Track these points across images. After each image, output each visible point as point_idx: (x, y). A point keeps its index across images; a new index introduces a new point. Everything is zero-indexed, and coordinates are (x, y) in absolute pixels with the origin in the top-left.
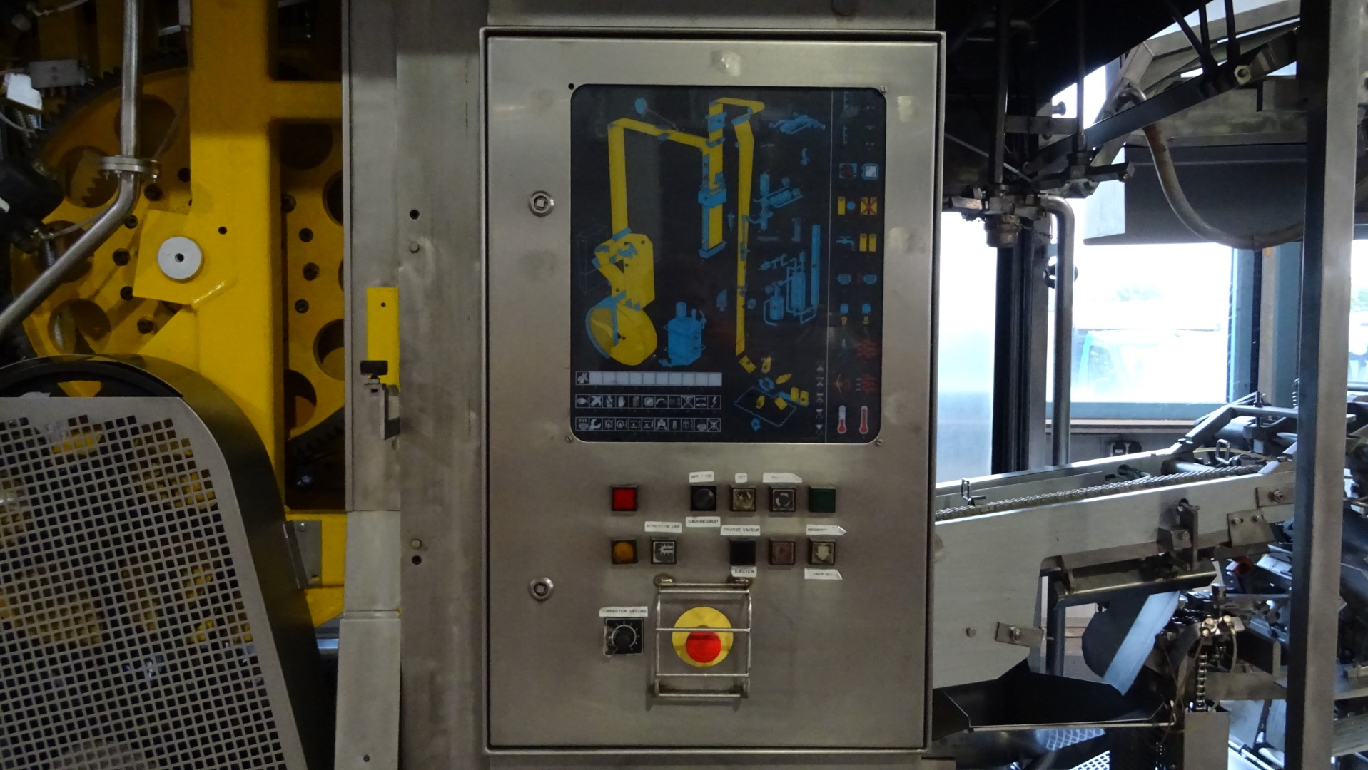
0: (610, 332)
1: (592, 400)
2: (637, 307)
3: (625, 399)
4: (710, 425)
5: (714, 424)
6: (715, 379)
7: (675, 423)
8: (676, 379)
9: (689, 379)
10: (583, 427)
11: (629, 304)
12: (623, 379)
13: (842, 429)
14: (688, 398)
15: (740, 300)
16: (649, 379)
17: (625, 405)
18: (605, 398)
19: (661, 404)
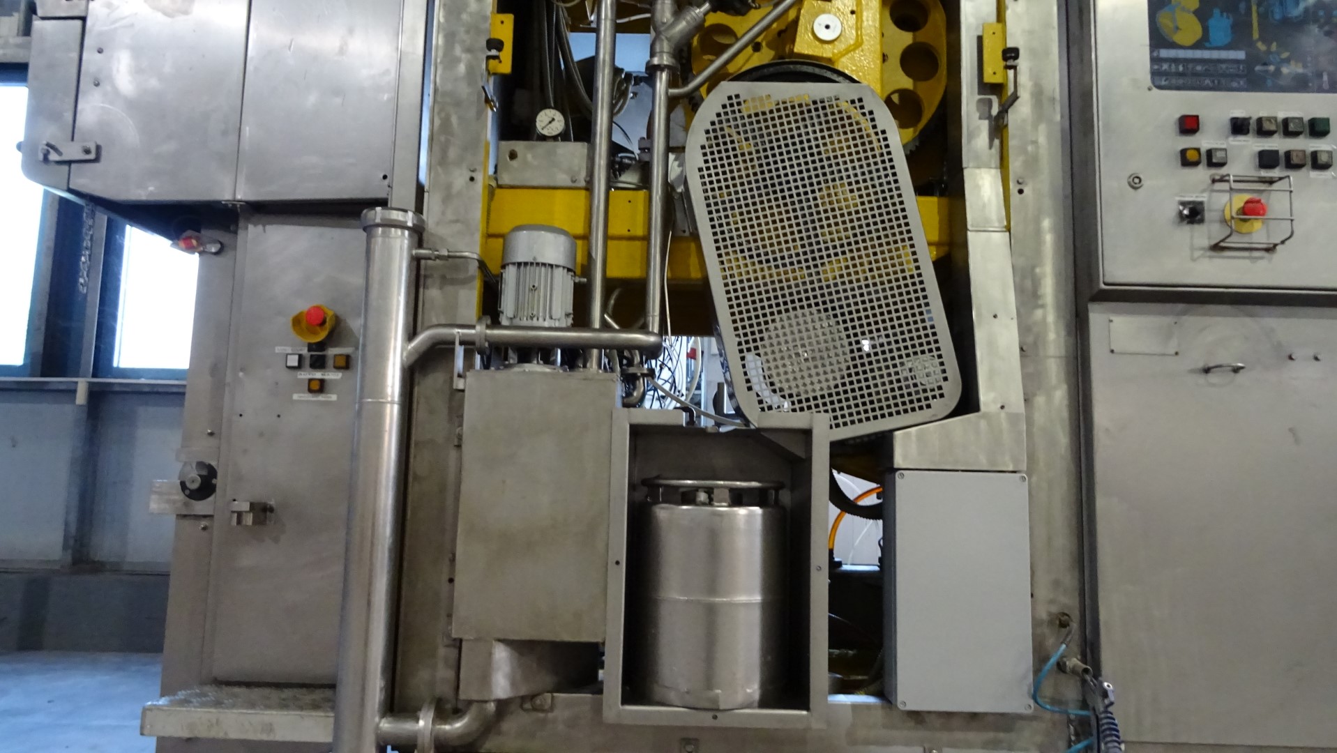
0: (1171, 25)
1: (1162, 66)
2: (1188, 11)
3: (1183, 66)
4: (1239, 83)
5: (1242, 83)
6: (1240, 55)
7: (1216, 82)
8: (1215, 55)
9: (1224, 55)
10: (1158, 83)
11: (1183, 9)
12: (1181, 54)
13: (1326, 86)
14: (1224, 66)
15: (1254, 8)
16: (1198, 54)
17: (1184, 69)
18: (1170, 66)
19: (1206, 70)
